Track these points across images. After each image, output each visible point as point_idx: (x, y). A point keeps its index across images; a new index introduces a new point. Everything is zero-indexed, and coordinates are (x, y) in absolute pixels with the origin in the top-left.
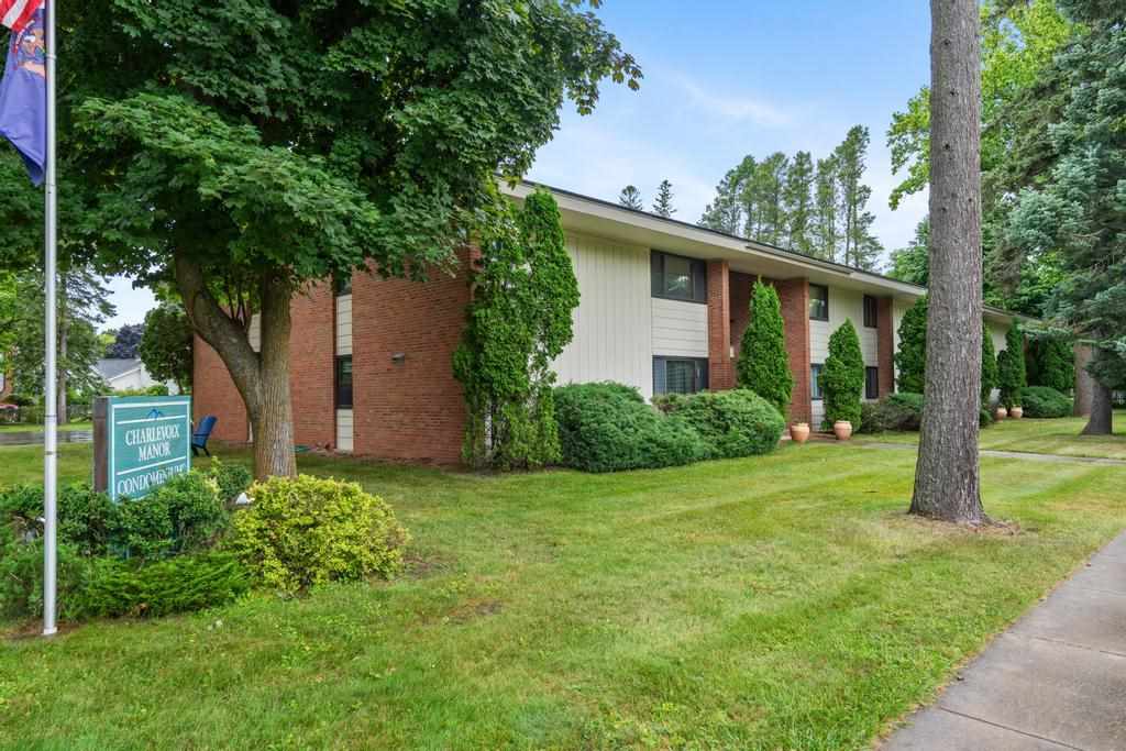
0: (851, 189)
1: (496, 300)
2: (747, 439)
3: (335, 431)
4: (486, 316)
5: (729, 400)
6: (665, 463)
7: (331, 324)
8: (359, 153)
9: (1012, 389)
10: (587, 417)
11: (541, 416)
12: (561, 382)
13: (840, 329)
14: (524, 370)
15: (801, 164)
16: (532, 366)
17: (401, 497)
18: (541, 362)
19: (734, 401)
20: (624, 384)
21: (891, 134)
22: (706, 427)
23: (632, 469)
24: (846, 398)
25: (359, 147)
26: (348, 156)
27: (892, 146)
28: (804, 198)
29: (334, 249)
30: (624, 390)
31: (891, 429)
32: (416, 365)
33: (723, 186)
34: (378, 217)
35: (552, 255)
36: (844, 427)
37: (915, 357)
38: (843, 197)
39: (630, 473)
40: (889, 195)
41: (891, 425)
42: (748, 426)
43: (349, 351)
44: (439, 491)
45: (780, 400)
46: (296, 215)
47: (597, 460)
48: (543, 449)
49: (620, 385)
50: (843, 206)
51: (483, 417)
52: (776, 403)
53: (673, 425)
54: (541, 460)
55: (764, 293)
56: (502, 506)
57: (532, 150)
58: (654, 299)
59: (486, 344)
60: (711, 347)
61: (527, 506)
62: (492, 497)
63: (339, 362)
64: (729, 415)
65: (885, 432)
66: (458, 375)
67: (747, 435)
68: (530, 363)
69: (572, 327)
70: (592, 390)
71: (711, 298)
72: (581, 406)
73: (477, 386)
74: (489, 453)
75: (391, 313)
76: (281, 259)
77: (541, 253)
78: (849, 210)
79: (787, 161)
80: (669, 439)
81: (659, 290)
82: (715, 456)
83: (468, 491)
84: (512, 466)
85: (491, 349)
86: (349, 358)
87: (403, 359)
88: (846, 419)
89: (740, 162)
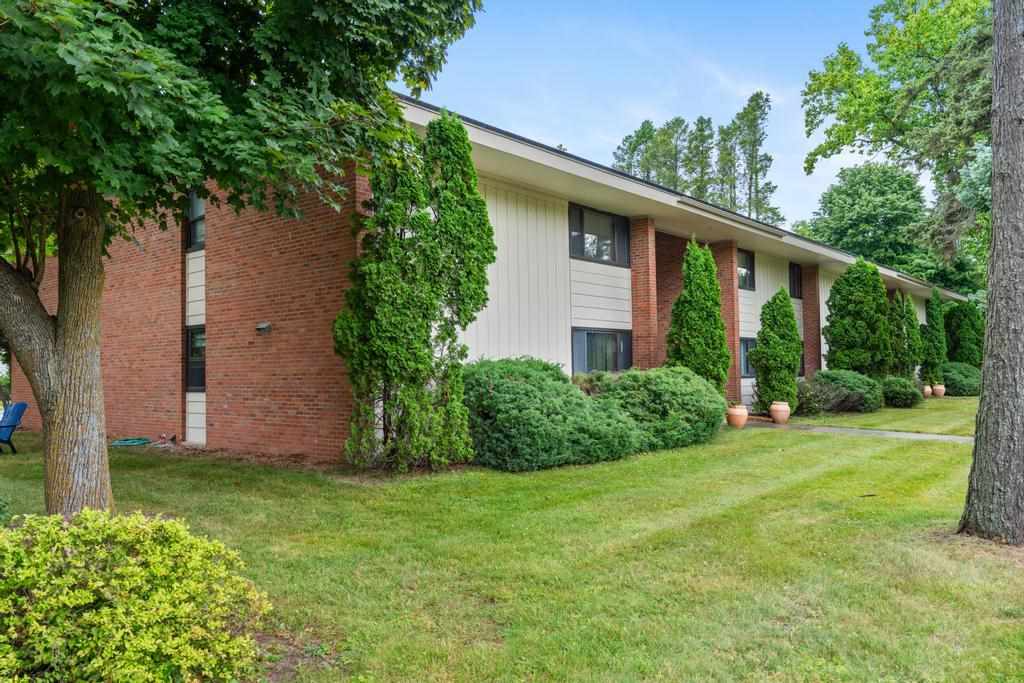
0: (752, 157)
1: (391, 251)
2: (687, 426)
3: (184, 419)
4: (378, 273)
5: (665, 379)
6: (598, 457)
7: (179, 287)
8: (201, 28)
9: (933, 365)
10: (505, 402)
11: (447, 401)
12: (472, 358)
13: (774, 299)
14: (426, 343)
15: (701, 130)
16: (438, 337)
17: (262, 517)
18: (448, 332)
19: (671, 380)
20: (545, 360)
21: (806, 94)
22: (640, 411)
23: (560, 466)
24: (782, 376)
25: (202, 20)
26: (184, 30)
27: (807, 107)
28: (705, 165)
29: (157, 158)
30: (546, 368)
31: (829, 411)
32: (284, 337)
33: (620, 152)
34: (226, 116)
35: (463, 196)
36: (782, 408)
37: (846, 330)
38: (745, 165)
39: (558, 472)
40: (804, 159)
41: (828, 406)
42: (689, 411)
43: (200, 320)
44: (315, 506)
45: (718, 379)
46: (80, 79)
47: (518, 456)
48: (451, 443)
49: (539, 363)
50: (744, 175)
51: (371, 402)
52: (714, 382)
53: (605, 410)
54: (448, 457)
55: (699, 255)
56: (405, 529)
57: (442, 47)
58: (572, 260)
59: (377, 308)
60: (635, 317)
61: (438, 528)
62: (389, 513)
63: (190, 334)
64: (666, 397)
65: (822, 413)
66: (341, 349)
67: (688, 420)
68: (434, 333)
69: (487, 288)
70: (509, 368)
71: (636, 261)
72: (496, 388)
73: (366, 363)
74: (380, 449)
75: (253, 273)
76: (66, 164)
77: (449, 194)
78: (751, 179)
79: (687, 126)
80: (604, 428)
81: (577, 251)
82: (653, 447)
83: (355, 504)
84: (410, 466)
85: (383, 313)
86: (201, 329)
87: (269, 330)
88: (783, 400)
89: (638, 127)
